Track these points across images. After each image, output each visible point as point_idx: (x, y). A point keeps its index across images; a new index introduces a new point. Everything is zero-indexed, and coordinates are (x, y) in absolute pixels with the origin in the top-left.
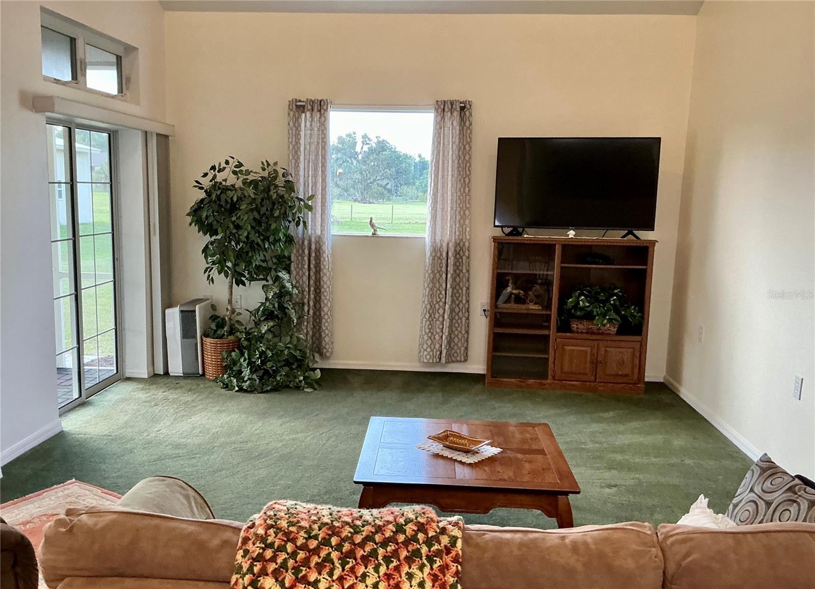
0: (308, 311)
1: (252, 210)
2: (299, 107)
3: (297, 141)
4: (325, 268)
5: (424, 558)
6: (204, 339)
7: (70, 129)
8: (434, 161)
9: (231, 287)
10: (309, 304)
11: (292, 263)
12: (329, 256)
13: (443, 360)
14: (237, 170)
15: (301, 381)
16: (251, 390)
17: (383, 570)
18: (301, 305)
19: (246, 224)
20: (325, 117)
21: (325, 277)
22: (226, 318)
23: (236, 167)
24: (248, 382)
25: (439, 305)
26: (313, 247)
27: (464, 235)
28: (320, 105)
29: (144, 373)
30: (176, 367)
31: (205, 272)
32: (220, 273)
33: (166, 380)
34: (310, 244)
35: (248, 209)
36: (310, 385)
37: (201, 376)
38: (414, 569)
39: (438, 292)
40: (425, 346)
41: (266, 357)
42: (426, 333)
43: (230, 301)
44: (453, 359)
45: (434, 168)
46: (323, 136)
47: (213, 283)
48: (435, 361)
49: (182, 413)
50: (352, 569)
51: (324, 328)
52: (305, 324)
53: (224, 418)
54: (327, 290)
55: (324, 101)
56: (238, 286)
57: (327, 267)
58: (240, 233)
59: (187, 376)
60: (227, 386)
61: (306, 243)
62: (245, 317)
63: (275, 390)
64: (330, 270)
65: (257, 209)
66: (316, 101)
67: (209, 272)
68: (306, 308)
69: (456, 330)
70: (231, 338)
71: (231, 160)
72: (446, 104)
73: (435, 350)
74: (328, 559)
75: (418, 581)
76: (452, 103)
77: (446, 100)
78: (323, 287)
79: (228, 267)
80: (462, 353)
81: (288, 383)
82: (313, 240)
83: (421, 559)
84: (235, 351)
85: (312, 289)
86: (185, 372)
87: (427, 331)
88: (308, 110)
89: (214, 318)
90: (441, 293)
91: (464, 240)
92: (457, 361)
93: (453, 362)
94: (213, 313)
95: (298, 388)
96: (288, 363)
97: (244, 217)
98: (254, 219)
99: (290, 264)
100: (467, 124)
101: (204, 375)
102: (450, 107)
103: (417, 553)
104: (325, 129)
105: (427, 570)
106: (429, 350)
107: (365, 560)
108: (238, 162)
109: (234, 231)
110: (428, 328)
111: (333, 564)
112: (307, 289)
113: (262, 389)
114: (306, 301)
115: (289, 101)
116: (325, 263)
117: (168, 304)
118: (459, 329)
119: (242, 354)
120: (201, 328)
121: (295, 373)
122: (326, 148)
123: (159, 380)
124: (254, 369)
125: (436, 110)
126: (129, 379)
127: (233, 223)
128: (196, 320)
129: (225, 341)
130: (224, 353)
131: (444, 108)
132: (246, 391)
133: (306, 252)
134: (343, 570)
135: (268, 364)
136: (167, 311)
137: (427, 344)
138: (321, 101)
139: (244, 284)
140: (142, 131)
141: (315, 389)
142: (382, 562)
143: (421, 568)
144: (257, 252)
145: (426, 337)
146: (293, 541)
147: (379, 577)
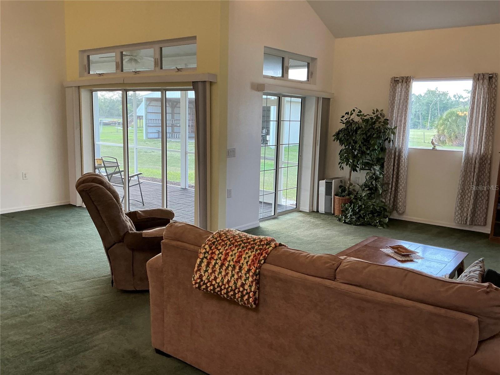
0: (392, 187)
1: (363, 134)
2: (396, 81)
3: (393, 98)
4: (402, 165)
5: (255, 249)
6: (335, 196)
7: (279, 97)
8: (471, 108)
9: (351, 172)
10: (392, 184)
11: (385, 162)
12: (405, 159)
13: (468, 223)
14: (359, 114)
15: (377, 223)
16: (350, 223)
17: (240, 250)
18: (388, 184)
19: (359, 141)
20: (408, 85)
21: (402, 170)
22: (347, 188)
23: (358, 112)
24: (349, 219)
25: (468, 191)
26: (397, 154)
27: (488, 151)
28: (407, 79)
29: (307, 210)
30: (322, 209)
31: (339, 164)
32: (347, 165)
33: (316, 214)
34: (395, 153)
35: (361, 133)
36: (382, 225)
37: (333, 214)
38: (250, 252)
39: (469, 183)
40: (457, 214)
41: (361, 208)
42: (458, 206)
43: (350, 179)
44: (476, 223)
45: (470, 112)
46: (407, 95)
47: (343, 169)
48: (462, 223)
49: (312, 228)
50: (231, 248)
51: (399, 198)
52: (389, 194)
53: (328, 232)
54: (403, 177)
55: (409, 77)
56: (354, 172)
57: (403, 165)
58: (356, 145)
59: (326, 213)
60: (340, 220)
61: (393, 152)
62: (357, 188)
63: (363, 225)
64: (405, 166)
65: (366, 134)
66: (405, 77)
67: (341, 164)
68: (390, 186)
69: (480, 206)
70: (347, 197)
71: (356, 110)
72: (480, 76)
73: (463, 217)
74: (226, 244)
75: (249, 255)
76: (483, 75)
77: (480, 73)
78: (400, 176)
79: (350, 162)
80: (482, 220)
81: (371, 223)
82: (397, 150)
83: (254, 250)
84: (347, 204)
85: (395, 176)
86: (326, 211)
87: (459, 205)
88: (400, 82)
89: (340, 187)
90: (470, 184)
91: (487, 154)
92: (479, 225)
93: (475, 225)
94: (341, 184)
95: (375, 226)
96: (372, 213)
97: (359, 138)
98: (363, 139)
99: (384, 162)
100: (494, 86)
101: (334, 214)
102: (482, 77)
103: (253, 248)
104: (409, 91)
105: (254, 253)
106: (459, 216)
107: (236, 246)
108: (359, 110)
109: (354, 144)
110: (459, 203)
111: (227, 245)
112: (392, 176)
113: (356, 223)
114: (390, 182)
115: (391, 78)
116: (402, 163)
117: (321, 178)
118: (481, 206)
119: (351, 206)
120: (334, 190)
121: (375, 218)
122: (408, 102)
123: (314, 214)
124: (355, 213)
125: (474, 79)
126: (301, 211)
127: (353, 140)
128: (332, 187)
129: (344, 198)
130: (343, 204)
131: (478, 78)
132: (347, 223)
133: (393, 156)
134: (229, 247)
135: (361, 212)
136: (320, 182)
137: (458, 213)
138: (407, 77)
139: (357, 171)
140: (316, 97)
141: (384, 228)
142: (241, 248)
143: (251, 252)
144: (364, 155)
145: (458, 209)
146: (220, 237)
147: (238, 252)
